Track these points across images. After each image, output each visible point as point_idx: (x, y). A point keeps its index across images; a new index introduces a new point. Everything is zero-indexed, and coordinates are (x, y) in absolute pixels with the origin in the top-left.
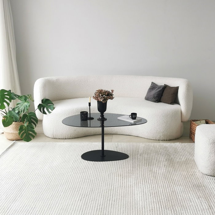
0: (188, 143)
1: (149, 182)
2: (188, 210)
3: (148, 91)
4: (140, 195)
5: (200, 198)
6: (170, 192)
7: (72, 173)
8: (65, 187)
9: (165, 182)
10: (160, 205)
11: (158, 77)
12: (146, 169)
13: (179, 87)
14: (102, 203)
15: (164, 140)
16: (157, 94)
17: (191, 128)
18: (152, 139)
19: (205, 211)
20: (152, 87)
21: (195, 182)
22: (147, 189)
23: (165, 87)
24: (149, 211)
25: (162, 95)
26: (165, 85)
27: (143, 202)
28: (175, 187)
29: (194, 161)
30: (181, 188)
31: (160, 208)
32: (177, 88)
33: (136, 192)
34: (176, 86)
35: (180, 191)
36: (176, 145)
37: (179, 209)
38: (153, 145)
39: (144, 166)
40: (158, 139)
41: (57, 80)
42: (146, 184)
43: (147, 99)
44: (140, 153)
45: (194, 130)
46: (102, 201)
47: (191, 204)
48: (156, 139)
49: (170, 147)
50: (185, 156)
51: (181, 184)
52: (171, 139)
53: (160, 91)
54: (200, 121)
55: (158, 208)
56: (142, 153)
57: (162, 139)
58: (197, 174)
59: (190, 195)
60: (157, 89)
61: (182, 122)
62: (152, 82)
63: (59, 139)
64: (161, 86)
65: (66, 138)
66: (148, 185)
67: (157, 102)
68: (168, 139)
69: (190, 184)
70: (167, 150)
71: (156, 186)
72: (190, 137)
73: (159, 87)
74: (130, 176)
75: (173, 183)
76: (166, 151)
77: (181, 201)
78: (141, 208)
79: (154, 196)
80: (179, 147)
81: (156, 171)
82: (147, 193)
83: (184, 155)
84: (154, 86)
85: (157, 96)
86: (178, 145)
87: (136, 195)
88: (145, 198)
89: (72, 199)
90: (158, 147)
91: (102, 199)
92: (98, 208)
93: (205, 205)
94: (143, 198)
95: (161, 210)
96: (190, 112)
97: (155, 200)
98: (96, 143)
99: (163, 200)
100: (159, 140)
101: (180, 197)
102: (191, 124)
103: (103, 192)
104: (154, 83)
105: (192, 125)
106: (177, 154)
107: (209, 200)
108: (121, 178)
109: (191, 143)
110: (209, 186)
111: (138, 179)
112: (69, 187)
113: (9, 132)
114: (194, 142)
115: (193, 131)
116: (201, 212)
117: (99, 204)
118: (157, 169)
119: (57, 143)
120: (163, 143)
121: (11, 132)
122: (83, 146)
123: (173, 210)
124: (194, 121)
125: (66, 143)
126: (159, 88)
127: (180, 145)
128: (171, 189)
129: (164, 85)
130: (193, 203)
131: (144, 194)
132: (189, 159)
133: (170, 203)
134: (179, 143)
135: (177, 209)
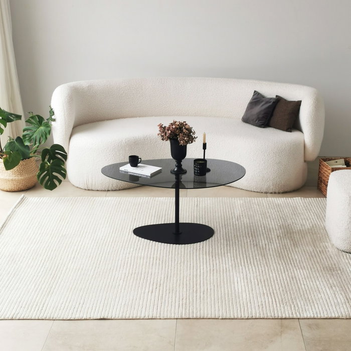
0: (315, 199)
1: (254, 264)
2: (316, 305)
3: (248, 107)
4: (243, 284)
5: (333, 288)
6: (288, 279)
7: (132, 249)
8: (124, 271)
9: (280, 263)
10: (273, 298)
11: (264, 82)
12: (249, 243)
13: (301, 101)
14: (184, 296)
15: (275, 193)
16: (262, 113)
17: (320, 172)
18: (255, 191)
19: (341, 305)
20: (254, 99)
21: (326, 263)
22: (252, 274)
23: (278, 100)
24: (257, 308)
25: (272, 115)
26: (277, 96)
27: (248, 295)
28: (295, 272)
29: (325, 229)
30: (305, 273)
31: (274, 303)
32: (298, 104)
33: (236, 280)
34: (296, 99)
35: (303, 276)
36: (295, 201)
37: (302, 304)
38: (256, 202)
39: (245, 238)
40: (265, 190)
41: (89, 86)
42: (250, 267)
43: (246, 120)
44: (236, 215)
45: (326, 176)
46: (184, 293)
47: (319, 296)
48: (262, 191)
49: (284, 204)
50: (310, 221)
51: (305, 267)
52: (286, 190)
53: (268, 107)
54: (336, 161)
55: (270, 303)
56: (240, 216)
57: (271, 191)
58: (329, 250)
59: (318, 283)
60: (263, 103)
61: (305, 161)
62: (255, 91)
63: (98, 190)
64: (271, 98)
65: (110, 189)
66: (253, 268)
67: (263, 128)
68: (281, 191)
69: (318, 266)
70: (281, 211)
71: (266, 270)
72: (318, 186)
73: (267, 100)
74: (224, 254)
75: (292, 265)
76: (278, 212)
77: (305, 292)
78: (245, 304)
79: (263, 285)
80: (300, 205)
81: (264, 246)
82: (252, 281)
83: (308, 218)
84: (258, 98)
85: (263, 117)
86: (297, 201)
87: (236, 284)
88: (250, 288)
89: (138, 290)
90: (265, 204)
91: (185, 290)
92: (181, 303)
93: (341, 297)
94: (247, 288)
95: (275, 306)
96: (319, 147)
97: (265, 292)
98: (162, 198)
99: (278, 291)
100: (266, 193)
101: (303, 286)
102: (320, 166)
103: (185, 280)
104: (259, 94)
105: (323, 167)
106: (297, 218)
107: (347, 290)
108: (211, 257)
109: (320, 199)
110: (348, 269)
111: (237, 259)
112: (131, 272)
113: (7, 178)
114: (325, 196)
115: (323, 178)
116: (334, 308)
117: (181, 298)
118: (266, 242)
119: (95, 198)
120: (273, 199)
121: (11, 178)
122: (140, 203)
123: (292, 306)
124: (325, 160)
125: (110, 198)
126: (267, 103)
127: (301, 202)
128: (290, 274)
129: (275, 97)
130: (322, 295)
131: (248, 282)
132: (317, 225)
133: (289, 295)
134: (300, 198)
135: (299, 304)
